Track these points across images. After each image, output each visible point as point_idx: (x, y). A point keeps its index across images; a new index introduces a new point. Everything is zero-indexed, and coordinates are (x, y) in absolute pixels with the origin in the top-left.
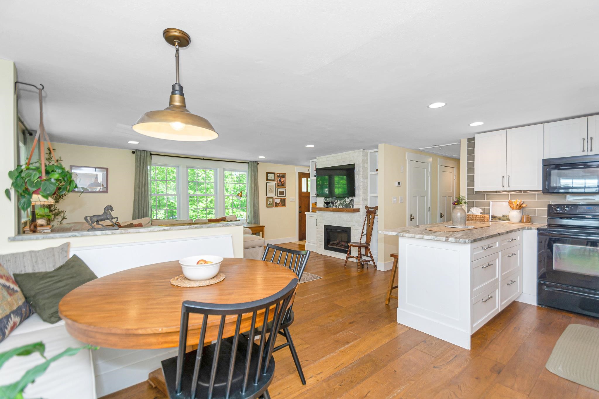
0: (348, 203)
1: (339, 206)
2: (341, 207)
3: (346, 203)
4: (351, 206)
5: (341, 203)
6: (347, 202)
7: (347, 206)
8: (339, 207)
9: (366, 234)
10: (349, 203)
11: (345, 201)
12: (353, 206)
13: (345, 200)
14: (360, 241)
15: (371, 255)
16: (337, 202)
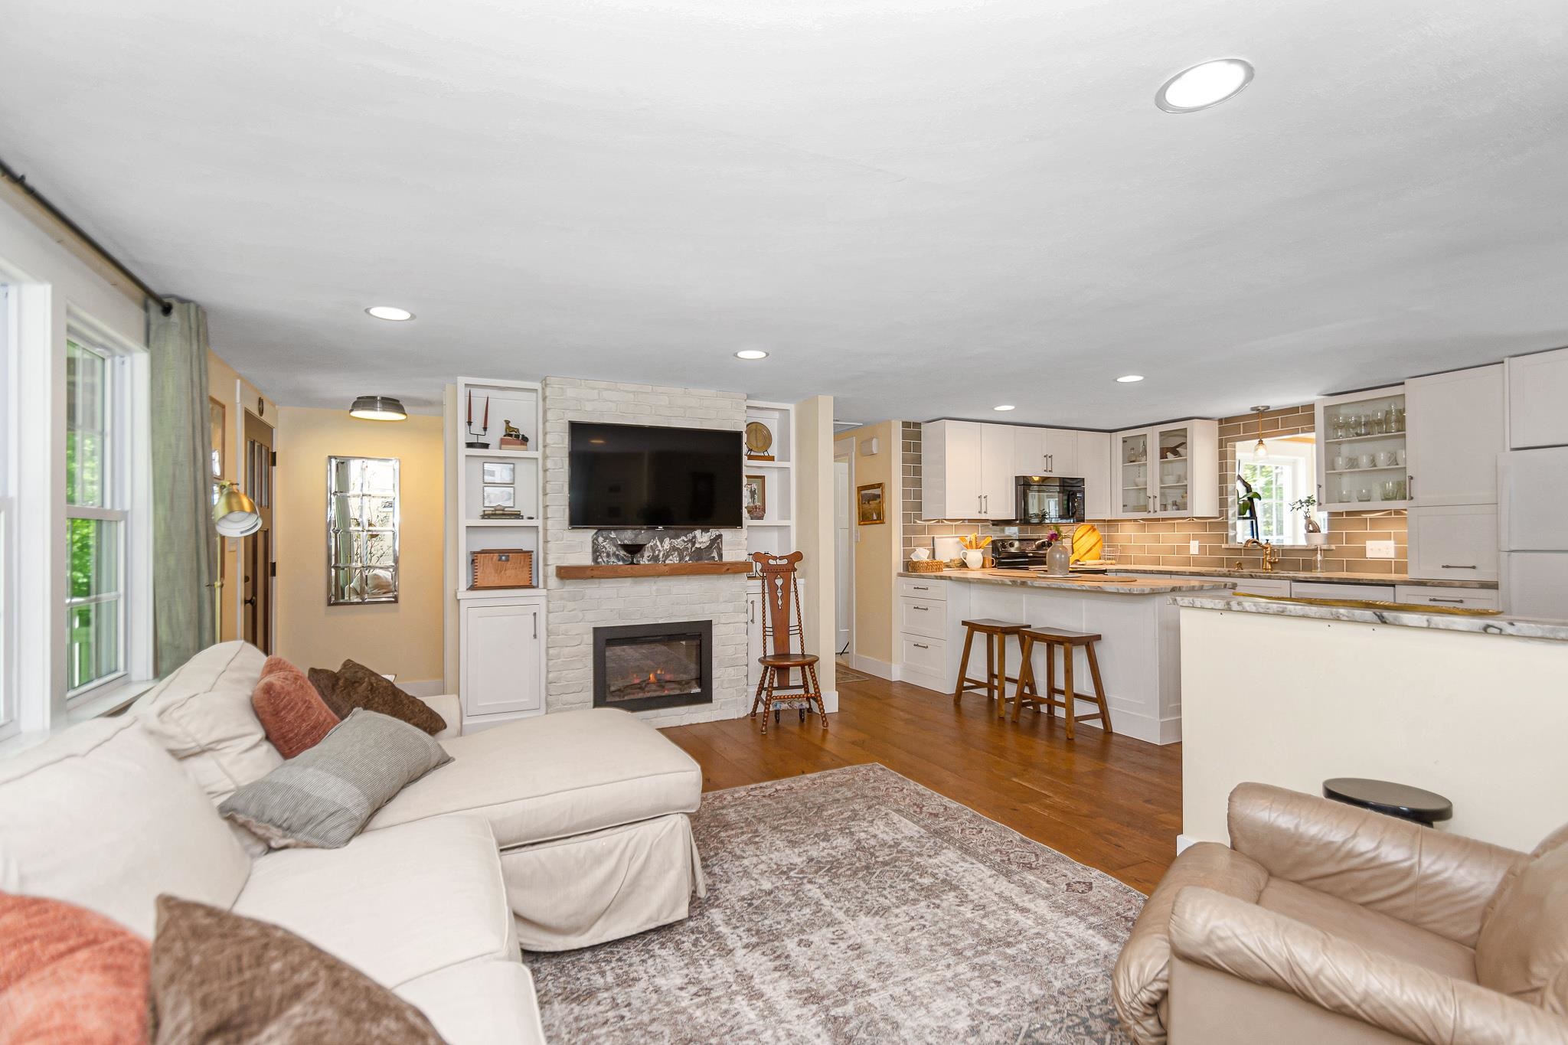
0: (703, 546)
1: (666, 556)
2: (674, 559)
3: (697, 545)
4: (715, 554)
5: (674, 549)
6: (700, 543)
7: (699, 554)
8: (667, 562)
9: (771, 630)
10: (709, 548)
11: (693, 541)
12: (720, 556)
13: (695, 537)
14: (765, 652)
15: (816, 694)
16: (658, 543)
